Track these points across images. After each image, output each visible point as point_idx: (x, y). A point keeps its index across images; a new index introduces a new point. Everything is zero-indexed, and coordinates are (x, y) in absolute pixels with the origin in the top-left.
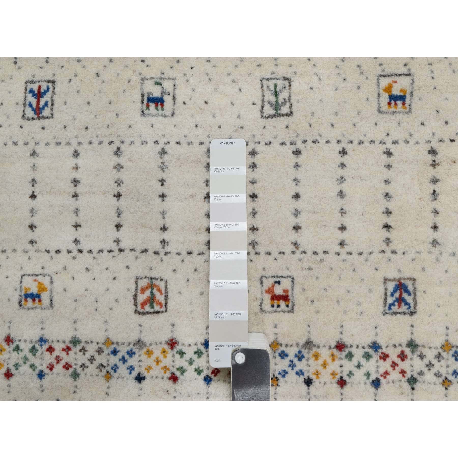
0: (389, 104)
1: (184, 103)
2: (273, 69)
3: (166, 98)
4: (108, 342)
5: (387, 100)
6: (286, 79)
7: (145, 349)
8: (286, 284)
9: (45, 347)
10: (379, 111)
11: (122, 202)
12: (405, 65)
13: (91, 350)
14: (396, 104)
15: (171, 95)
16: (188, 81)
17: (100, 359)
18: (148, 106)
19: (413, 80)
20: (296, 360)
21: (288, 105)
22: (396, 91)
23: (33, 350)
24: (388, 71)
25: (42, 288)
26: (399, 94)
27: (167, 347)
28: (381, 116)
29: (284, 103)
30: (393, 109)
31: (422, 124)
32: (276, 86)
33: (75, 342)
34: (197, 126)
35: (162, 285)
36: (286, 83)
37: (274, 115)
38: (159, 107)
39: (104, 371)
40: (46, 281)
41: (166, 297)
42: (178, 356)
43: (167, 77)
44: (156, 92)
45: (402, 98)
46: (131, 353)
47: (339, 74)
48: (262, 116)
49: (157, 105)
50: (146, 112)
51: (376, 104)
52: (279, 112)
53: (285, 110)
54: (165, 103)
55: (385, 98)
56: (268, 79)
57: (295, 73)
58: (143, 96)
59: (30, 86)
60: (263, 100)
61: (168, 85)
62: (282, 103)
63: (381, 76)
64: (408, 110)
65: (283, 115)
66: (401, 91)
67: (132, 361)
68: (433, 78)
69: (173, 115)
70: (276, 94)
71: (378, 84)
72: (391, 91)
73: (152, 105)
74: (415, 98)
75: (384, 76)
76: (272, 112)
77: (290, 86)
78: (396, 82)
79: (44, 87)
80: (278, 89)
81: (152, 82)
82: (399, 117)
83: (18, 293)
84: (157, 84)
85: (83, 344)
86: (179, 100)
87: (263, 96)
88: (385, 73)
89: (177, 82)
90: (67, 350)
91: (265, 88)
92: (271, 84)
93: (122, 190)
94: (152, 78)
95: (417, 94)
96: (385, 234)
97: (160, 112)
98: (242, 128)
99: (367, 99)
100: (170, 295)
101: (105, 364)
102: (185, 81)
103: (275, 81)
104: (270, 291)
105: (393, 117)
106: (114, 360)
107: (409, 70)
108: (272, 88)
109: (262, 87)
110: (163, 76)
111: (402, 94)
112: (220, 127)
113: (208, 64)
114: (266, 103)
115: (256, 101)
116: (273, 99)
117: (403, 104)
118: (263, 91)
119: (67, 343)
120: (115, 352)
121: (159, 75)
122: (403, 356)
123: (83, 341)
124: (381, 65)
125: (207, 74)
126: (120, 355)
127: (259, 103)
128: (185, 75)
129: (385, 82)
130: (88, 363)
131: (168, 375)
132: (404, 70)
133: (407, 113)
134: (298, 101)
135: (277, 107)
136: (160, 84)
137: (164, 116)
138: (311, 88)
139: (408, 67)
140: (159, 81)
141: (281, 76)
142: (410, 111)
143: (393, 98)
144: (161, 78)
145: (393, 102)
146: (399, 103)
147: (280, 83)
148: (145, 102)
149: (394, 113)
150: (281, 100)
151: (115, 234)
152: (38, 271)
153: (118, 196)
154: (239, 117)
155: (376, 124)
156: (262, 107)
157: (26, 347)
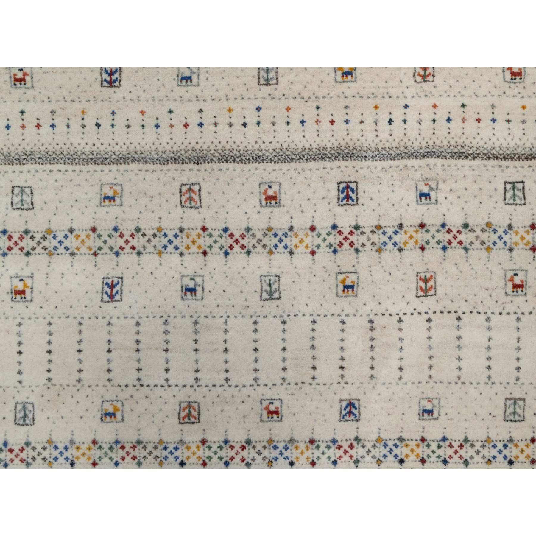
0: (344, 291)
1: (210, 291)
2: (268, 269)
3: (197, 288)
4: (161, 442)
5: (342, 289)
6: (276, 276)
7: (185, 446)
8: (277, 404)
9: (119, 446)
10: (337, 295)
11: (169, 354)
12: (354, 266)
13: (150, 447)
14: (348, 291)
15: (201, 286)
16: (212, 277)
17: (156, 453)
18: (185, 294)
19: (358, 277)
20: (283, 451)
21: (278, 292)
22: (348, 283)
23: (111, 448)
24: (344, 270)
25: (116, 409)
26: (350, 284)
27: (200, 444)
28: (339, 298)
29: (275, 291)
30: (346, 294)
31: (365, 304)
32: (270, 280)
33: (139, 442)
34: (218, 306)
35: (196, 405)
36: (277, 278)
37: (269, 299)
38: (193, 294)
39: (159, 460)
40: (119, 405)
41: (199, 413)
42: (207, 449)
43: (199, 274)
44: (191, 285)
45: (352, 287)
46: (176, 449)
47: (311, 272)
48: (261, 300)
49: (191, 293)
50: (185, 297)
51: (335, 291)
52: (272, 297)
53: (276, 295)
54: (197, 292)
55: (341, 287)
56: (265, 276)
57: (283, 272)
58: (182, 287)
59: (106, 281)
60: (262, 290)
61: (199, 280)
62: (274, 291)
63: (339, 273)
64: (355, 295)
65: (275, 299)
66: (352, 282)
67: (177, 453)
68: (371, 275)
69: (202, 299)
70: (270, 285)
71: (337, 278)
72: (345, 283)
73: (188, 293)
74: (360, 288)
75: (341, 273)
76: (268, 297)
77: (279, 280)
78: (348, 277)
79: (115, 281)
80: (272, 282)
81: (188, 278)
82: (350, 299)
83: (100, 413)
84: (191, 279)
85: (144, 444)
86: (206, 290)
87: (262, 287)
88: (342, 271)
89: (205, 278)
90: (134, 447)
91: (263, 282)
92: (267, 279)
93: (169, 346)
94: (188, 276)
95: (361, 285)
96: (340, 372)
97: (194, 297)
98: (248, 307)
99: (330, 288)
100: (201, 412)
101: (159, 455)
102: (210, 277)
103: (269, 277)
104: (267, 408)
105: (346, 299)
106: (165, 453)
107: (356, 270)
108: (268, 282)
109: (261, 281)
110: (195, 274)
111: (352, 284)
112: (233, 307)
113: (226, 266)
114: (264, 291)
115: (257, 290)
116: (268, 289)
117: (353, 290)
118: (262, 283)
119: (134, 443)
120: (165, 448)
121: (193, 274)
122: (351, 447)
123: (144, 442)
124: (339, 266)
125: (225, 273)
126: (169, 450)
127: (259, 291)
128: (210, 273)
129: (341, 277)
130: (148, 456)
131: (201, 462)
132: (353, 270)
133: (354, 296)
134: (285, 290)
135: (271, 293)
136: (194, 280)
137: (197, 300)
138: (293, 282)
139: (355, 268)
140: (193, 277)
141: (273, 274)
142: (356, 296)
143: (346, 287)
144: (194, 276)
145: (346, 290)
146: (350, 290)
147: (273, 279)
148: (184, 291)
149: (346, 297)
150: (273, 289)
151: (165, 375)
152: (114, 398)
153: (167, 350)
154: (246, 300)
155: (335, 304)
156: (261, 294)
157: (106, 447)
